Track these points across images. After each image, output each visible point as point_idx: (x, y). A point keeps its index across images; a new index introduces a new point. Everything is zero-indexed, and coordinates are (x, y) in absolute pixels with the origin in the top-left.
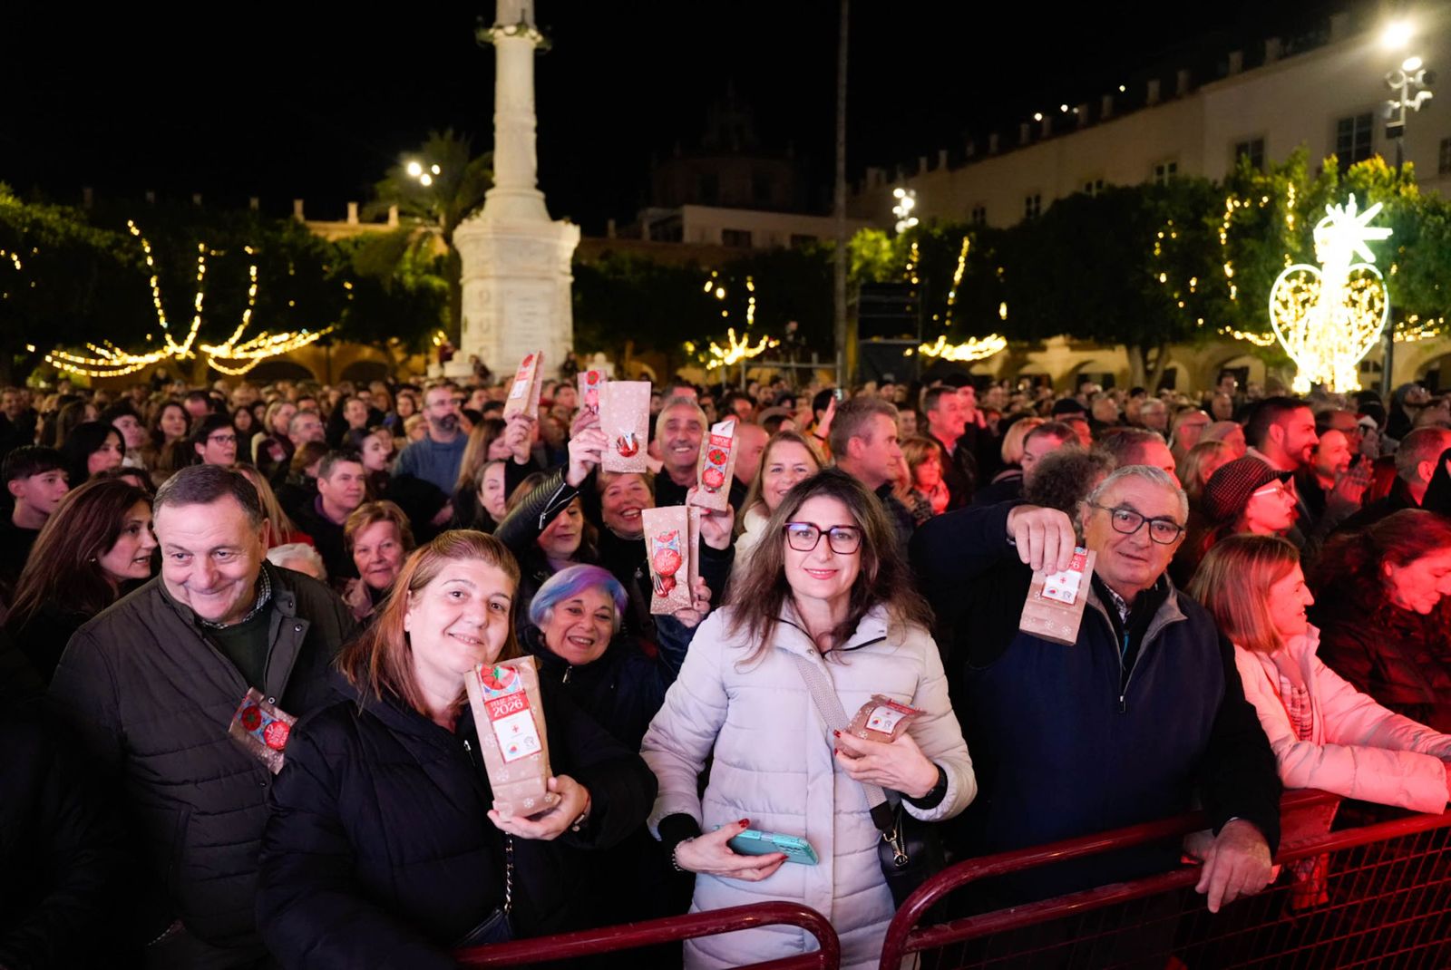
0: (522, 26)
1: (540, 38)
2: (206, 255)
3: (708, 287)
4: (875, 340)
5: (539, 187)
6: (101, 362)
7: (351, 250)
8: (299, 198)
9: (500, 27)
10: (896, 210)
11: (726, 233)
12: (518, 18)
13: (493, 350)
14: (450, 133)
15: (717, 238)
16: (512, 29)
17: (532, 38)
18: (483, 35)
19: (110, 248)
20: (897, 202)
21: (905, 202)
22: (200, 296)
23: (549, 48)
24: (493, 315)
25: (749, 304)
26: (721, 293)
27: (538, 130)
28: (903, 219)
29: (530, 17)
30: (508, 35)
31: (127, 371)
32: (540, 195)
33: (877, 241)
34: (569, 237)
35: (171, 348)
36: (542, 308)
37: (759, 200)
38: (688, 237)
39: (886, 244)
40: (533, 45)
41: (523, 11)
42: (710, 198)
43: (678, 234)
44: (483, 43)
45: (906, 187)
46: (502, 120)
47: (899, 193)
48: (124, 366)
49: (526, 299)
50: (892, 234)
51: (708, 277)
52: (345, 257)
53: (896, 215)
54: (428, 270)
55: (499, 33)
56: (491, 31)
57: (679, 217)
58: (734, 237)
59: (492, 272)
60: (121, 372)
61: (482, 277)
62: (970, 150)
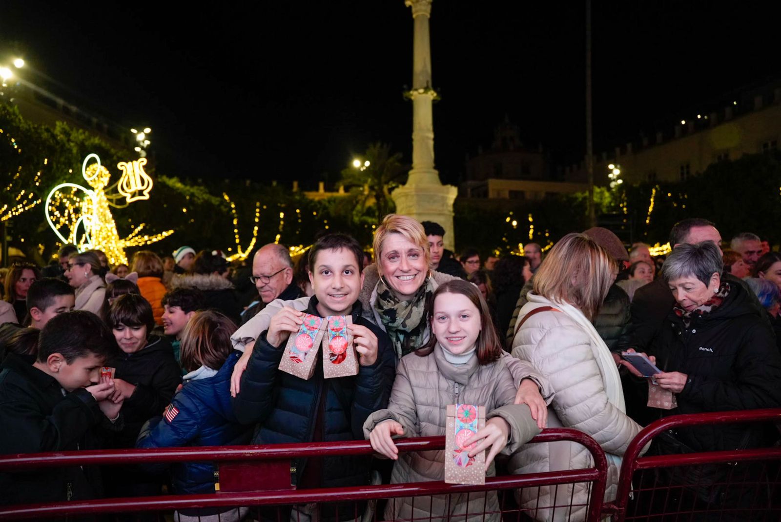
0: (426, 89)
1: (435, 94)
2: (261, 208)
3: (508, 220)
5: (435, 168)
7: (327, 204)
8: (296, 180)
9: (416, 90)
10: (610, 176)
11: (511, 192)
12: (425, 85)
14: (379, 145)
15: (506, 195)
16: (421, 91)
17: (432, 95)
18: (406, 94)
19: (219, 206)
20: (611, 171)
21: (615, 171)
22: (256, 228)
23: (439, 99)
25: (530, 229)
26: (515, 223)
27: (435, 139)
28: (614, 180)
29: (430, 84)
30: (420, 93)
32: (436, 172)
33: (602, 193)
34: (452, 193)
37: (525, 174)
38: (491, 195)
39: (607, 194)
40: (432, 98)
41: (427, 82)
42: (499, 174)
43: (486, 194)
44: (406, 98)
45: (615, 164)
46: (416, 136)
47: (611, 166)
50: (609, 189)
51: (508, 215)
52: (325, 208)
53: (610, 178)
54: (363, 215)
55: (415, 93)
56: (411, 92)
57: (486, 185)
58: (514, 194)
59: (414, 212)
62: (645, 142)
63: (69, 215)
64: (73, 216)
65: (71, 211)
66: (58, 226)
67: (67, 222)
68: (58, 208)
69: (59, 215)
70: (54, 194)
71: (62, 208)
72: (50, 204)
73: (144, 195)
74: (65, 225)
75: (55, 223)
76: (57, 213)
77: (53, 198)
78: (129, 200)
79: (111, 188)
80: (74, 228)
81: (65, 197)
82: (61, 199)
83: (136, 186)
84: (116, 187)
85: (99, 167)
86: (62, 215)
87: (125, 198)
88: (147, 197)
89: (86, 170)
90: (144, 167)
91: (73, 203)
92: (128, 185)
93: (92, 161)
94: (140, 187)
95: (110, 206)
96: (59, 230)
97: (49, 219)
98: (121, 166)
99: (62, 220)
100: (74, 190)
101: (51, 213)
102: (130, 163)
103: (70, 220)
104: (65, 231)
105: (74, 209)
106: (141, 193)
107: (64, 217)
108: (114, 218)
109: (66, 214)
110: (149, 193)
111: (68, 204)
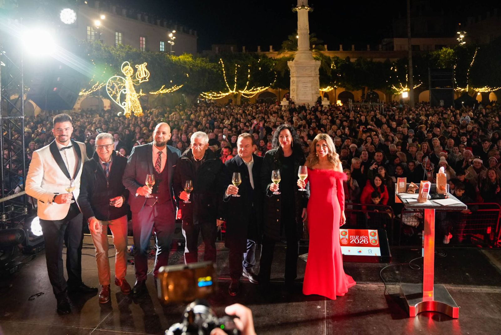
0: (303, 6)
1: (309, 9)
3: (392, 68)
4: (437, 88)
6: (215, 95)
9: (298, 7)
10: (458, 39)
11: (413, 46)
13: (295, 97)
16: (301, 7)
17: (307, 9)
18: (294, 9)
20: (458, 36)
21: (461, 36)
22: (236, 78)
23: (313, 11)
24: (295, 87)
28: (461, 42)
29: (306, 3)
30: (299, 9)
31: (221, 97)
35: (231, 92)
36: (309, 85)
38: (396, 48)
40: (307, 11)
41: (303, 2)
43: (393, 48)
44: (295, 12)
47: (459, 32)
48: (220, 96)
49: (304, 83)
53: (457, 41)
55: (297, 9)
59: (295, 75)
60: (219, 98)
61: (293, 77)
63: (116, 89)
64: (118, 90)
65: (117, 88)
66: (112, 95)
67: (115, 93)
68: (111, 87)
69: (112, 90)
70: (109, 81)
71: (113, 87)
72: (108, 86)
73: (146, 80)
74: (114, 94)
75: (110, 94)
76: (111, 89)
77: (109, 83)
78: (140, 82)
79: (133, 77)
80: (119, 95)
81: (114, 82)
82: (112, 83)
83: (143, 75)
84: (135, 76)
85: (129, 67)
86: (113, 90)
87: (139, 81)
88: (148, 80)
89: (123, 69)
90: (146, 66)
91: (118, 84)
92: (140, 75)
93: (126, 64)
94: (145, 76)
95: (133, 84)
96: (112, 97)
97: (108, 92)
98: (137, 66)
99: (113, 92)
100: (118, 78)
101: (109, 90)
102: (140, 65)
103: (117, 92)
104: (115, 97)
105: (118, 87)
106: (145, 78)
107: (114, 91)
108: (135, 90)
109: (115, 90)
110: (148, 78)
111: (115, 85)
